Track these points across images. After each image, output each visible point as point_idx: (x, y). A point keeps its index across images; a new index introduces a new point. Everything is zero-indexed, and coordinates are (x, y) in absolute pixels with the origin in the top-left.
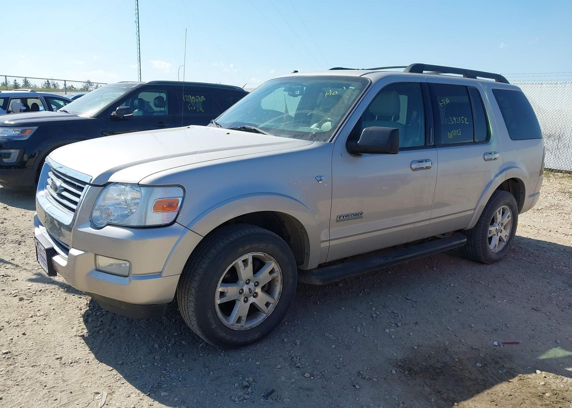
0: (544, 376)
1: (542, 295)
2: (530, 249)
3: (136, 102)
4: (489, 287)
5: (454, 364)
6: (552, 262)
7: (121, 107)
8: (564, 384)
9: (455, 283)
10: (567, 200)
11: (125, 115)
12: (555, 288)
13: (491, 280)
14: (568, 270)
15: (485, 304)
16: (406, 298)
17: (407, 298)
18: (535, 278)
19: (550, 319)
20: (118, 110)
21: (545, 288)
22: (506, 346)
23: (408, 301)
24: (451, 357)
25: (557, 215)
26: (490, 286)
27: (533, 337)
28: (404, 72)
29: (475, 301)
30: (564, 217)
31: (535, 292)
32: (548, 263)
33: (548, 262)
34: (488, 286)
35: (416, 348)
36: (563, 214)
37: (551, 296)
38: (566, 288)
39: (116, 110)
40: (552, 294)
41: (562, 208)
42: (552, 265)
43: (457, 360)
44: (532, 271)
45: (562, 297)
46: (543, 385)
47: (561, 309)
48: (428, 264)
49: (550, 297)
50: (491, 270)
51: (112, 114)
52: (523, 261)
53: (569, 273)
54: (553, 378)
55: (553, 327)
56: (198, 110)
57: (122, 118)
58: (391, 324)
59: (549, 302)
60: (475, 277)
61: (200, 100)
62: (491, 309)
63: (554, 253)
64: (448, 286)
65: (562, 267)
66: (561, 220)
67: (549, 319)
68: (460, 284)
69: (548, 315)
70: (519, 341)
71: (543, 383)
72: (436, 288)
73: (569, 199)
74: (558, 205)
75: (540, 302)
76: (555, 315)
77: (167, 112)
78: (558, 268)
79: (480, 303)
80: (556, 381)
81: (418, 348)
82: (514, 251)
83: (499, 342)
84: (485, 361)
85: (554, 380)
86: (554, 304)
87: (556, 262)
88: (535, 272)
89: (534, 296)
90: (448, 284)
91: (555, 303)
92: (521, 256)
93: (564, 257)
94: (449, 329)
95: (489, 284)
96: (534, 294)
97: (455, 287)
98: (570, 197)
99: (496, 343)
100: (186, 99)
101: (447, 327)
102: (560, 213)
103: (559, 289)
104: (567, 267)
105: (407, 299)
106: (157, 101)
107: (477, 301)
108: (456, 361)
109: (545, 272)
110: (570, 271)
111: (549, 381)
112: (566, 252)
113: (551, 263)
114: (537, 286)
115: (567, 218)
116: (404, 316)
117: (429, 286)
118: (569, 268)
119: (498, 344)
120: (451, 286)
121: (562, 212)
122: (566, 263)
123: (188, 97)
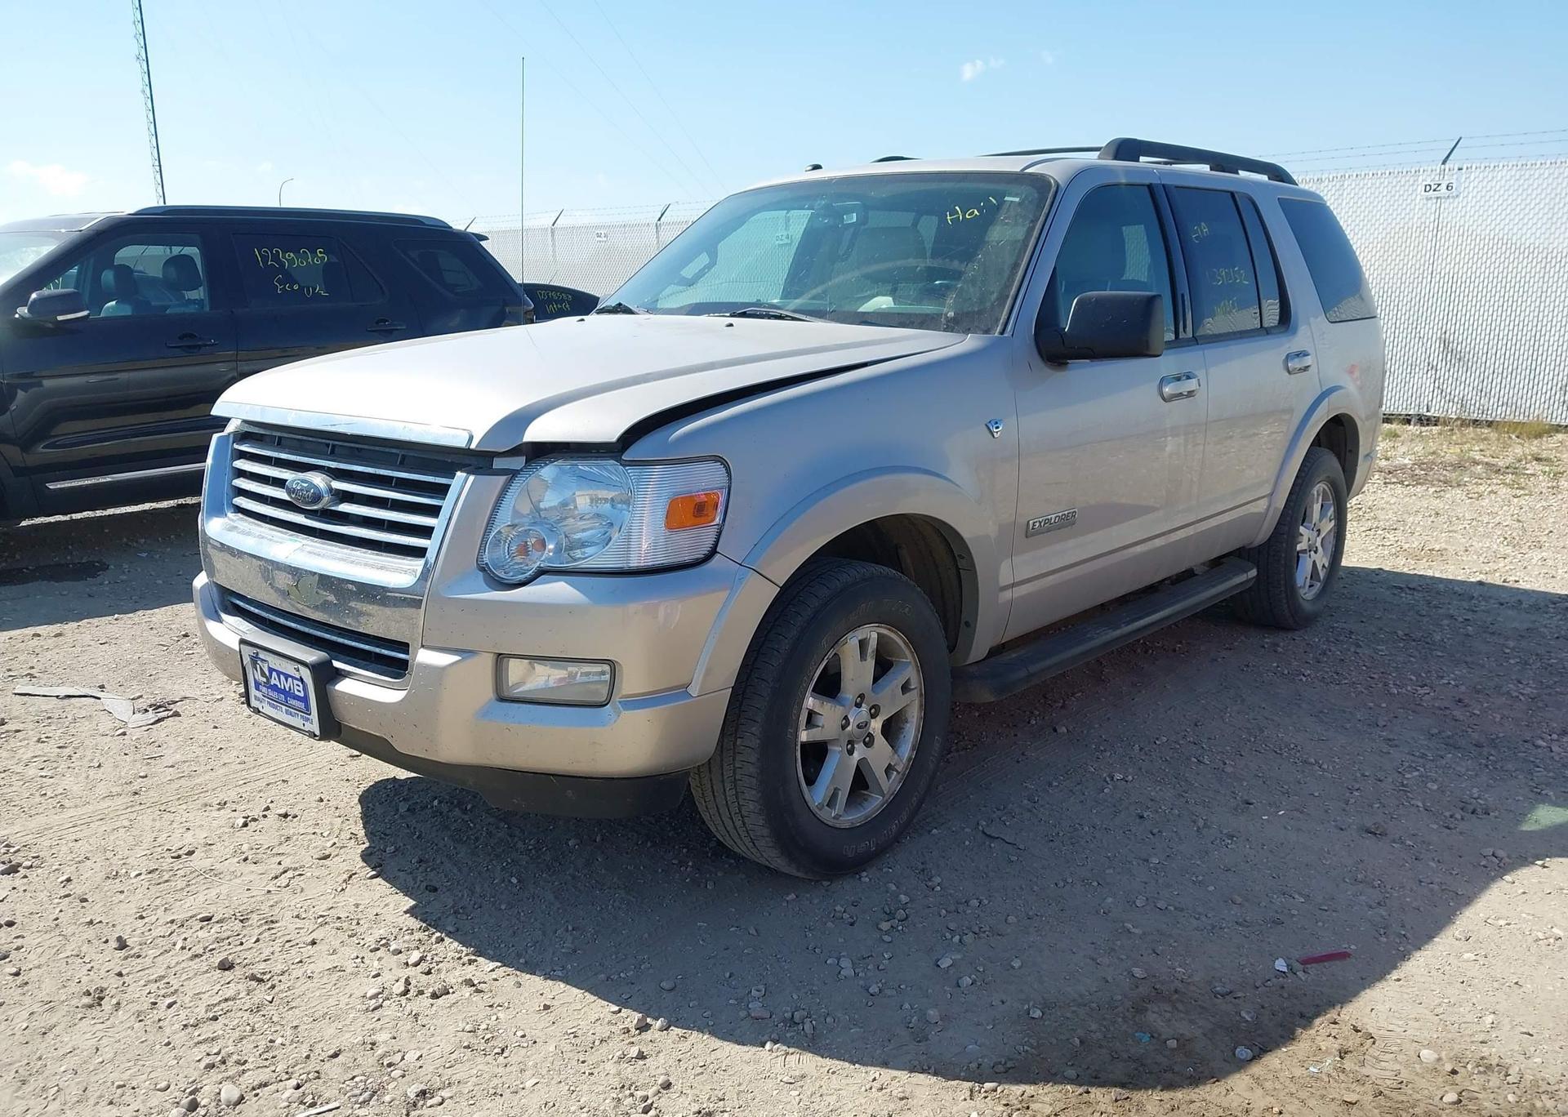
0: (1449, 1070)
1: (1379, 783)
2: (1317, 640)
3: (108, 277)
4: (1226, 772)
5: (1166, 1060)
6: (1382, 673)
7: (46, 292)
8: (1516, 1090)
9: (1127, 770)
10: (1380, 491)
11: (60, 318)
12: (1408, 753)
13: (1228, 748)
14: (1432, 694)
15: (1225, 831)
16: (985, 834)
17: (988, 833)
18: (1348, 727)
19: (1420, 860)
20: (35, 301)
21: (1382, 756)
22: (1313, 969)
23: (993, 845)
24: (1153, 1037)
25: (1364, 534)
26: (1229, 769)
27: (1384, 928)
28: (1099, 158)
29: (1194, 822)
30: (1384, 538)
31: (1359, 775)
32: (1372, 678)
33: (1373, 676)
34: (1223, 771)
35: (1037, 1014)
36: (1380, 532)
37: (1405, 782)
38: (1439, 753)
39: (29, 302)
40: (1408, 776)
41: (1372, 514)
42: (1386, 684)
43: (1173, 1044)
44: (1336, 708)
45: (1435, 781)
46: (1454, 1103)
47: (1441, 823)
48: (1038, 713)
49: (1403, 785)
50: (1222, 717)
51: (17, 316)
52: (1304, 679)
53: (1436, 705)
54: (1479, 1072)
55: (1436, 887)
56: (308, 291)
57: (50, 325)
58: (948, 936)
59: (1403, 804)
60: (1181, 742)
61: (313, 260)
62: (1245, 846)
63: (1384, 648)
64: (1108, 779)
65: (1414, 687)
66: (1376, 548)
67: (1416, 859)
68: (1140, 769)
69: (1409, 846)
70: (1347, 946)
71: (1451, 1097)
72: (1071, 791)
73: (1384, 489)
74: (1360, 506)
75: (1378, 805)
76: (1429, 844)
77: (207, 302)
78: (1404, 691)
79: (1209, 827)
80: (1491, 1083)
81: (1043, 1014)
82: (1276, 651)
83: (1291, 959)
84: (1260, 1035)
85: (1483, 1078)
86: (1418, 806)
87: (1394, 675)
88: (1344, 712)
89: (1357, 786)
90: (1105, 775)
91: (1420, 804)
92: (1296, 663)
93: (1411, 656)
94: (1133, 930)
95: (1225, 764)
96: (1355, 780)
97: (1127, 781)
98: (1385, 483)
99: (1280, 965)
100: (265, 259)
101: (1126, 924)
102: (1370, 530)
103: (1422, 758)
104: (1426, 685)
105: (989, 836)
106: (172, 271)
107: (1201, 823)
108: (1173, 1050)
109: (1370, 708)
110: (1437, 698)
111: (1467, 1083)
112: (1414, 640)
113: (1380, 677)
114: (1358, 754)
115: (1391, 543)
116: (986, 902)
117: (1050, 785)
118: (1432, 688)
119: (1288, 966)
120: (1115, 780)
121: (1374, 526)
122: (1420, 675)
123: (272, 253)
